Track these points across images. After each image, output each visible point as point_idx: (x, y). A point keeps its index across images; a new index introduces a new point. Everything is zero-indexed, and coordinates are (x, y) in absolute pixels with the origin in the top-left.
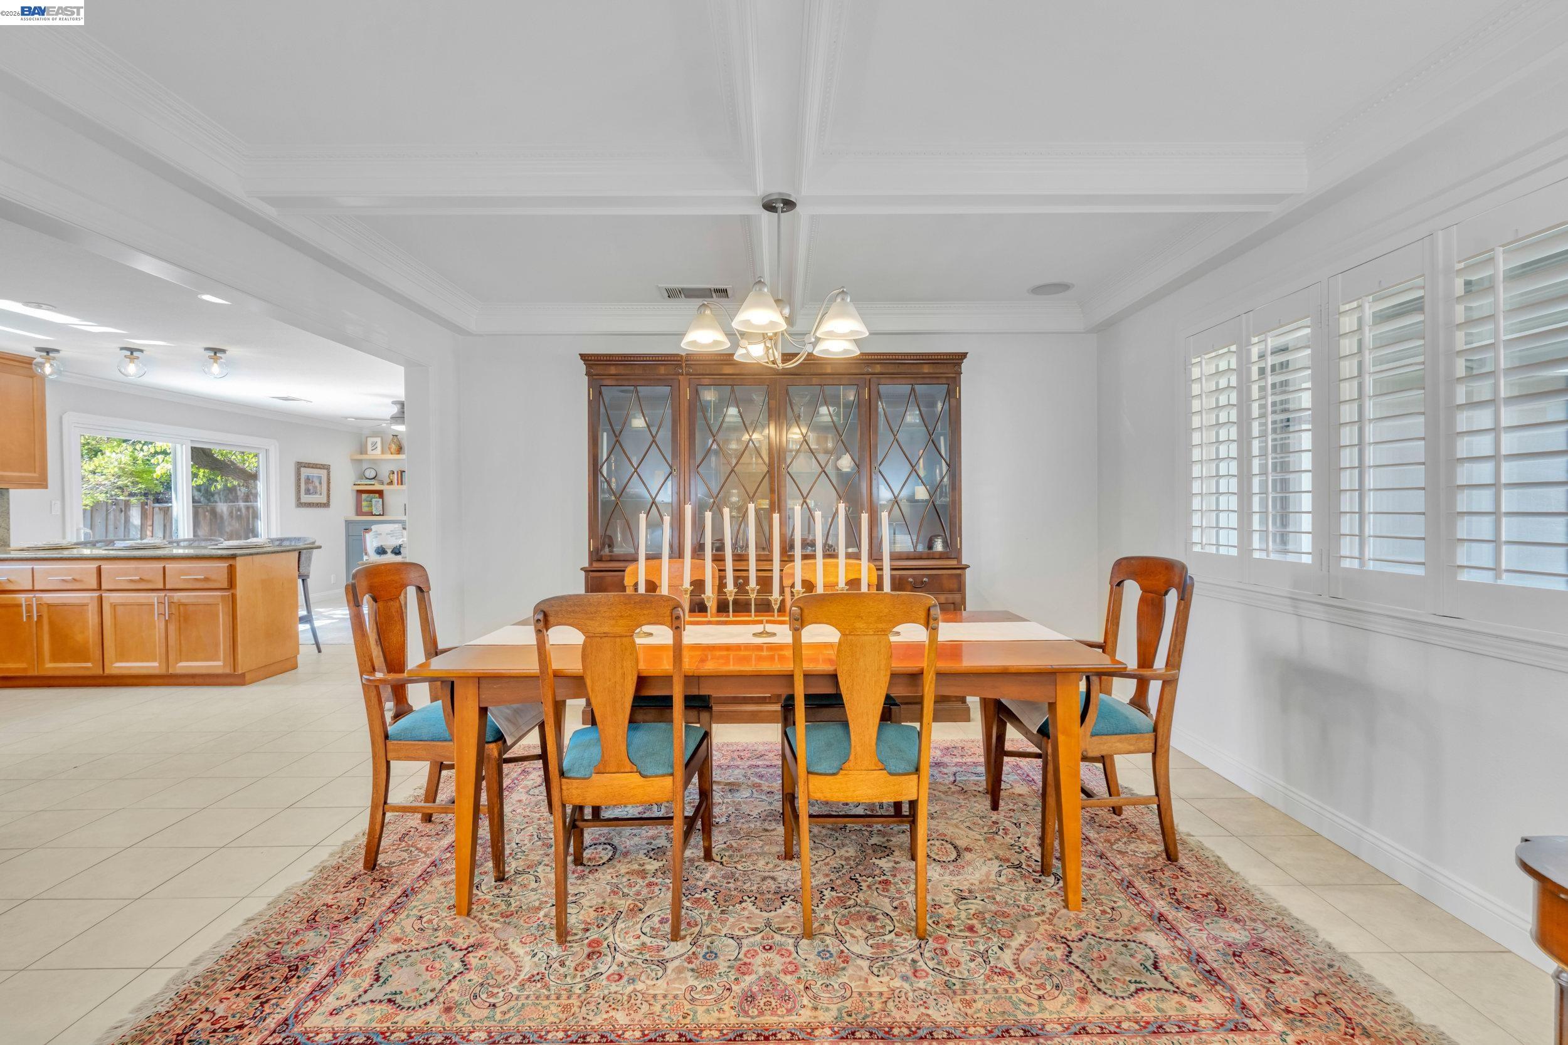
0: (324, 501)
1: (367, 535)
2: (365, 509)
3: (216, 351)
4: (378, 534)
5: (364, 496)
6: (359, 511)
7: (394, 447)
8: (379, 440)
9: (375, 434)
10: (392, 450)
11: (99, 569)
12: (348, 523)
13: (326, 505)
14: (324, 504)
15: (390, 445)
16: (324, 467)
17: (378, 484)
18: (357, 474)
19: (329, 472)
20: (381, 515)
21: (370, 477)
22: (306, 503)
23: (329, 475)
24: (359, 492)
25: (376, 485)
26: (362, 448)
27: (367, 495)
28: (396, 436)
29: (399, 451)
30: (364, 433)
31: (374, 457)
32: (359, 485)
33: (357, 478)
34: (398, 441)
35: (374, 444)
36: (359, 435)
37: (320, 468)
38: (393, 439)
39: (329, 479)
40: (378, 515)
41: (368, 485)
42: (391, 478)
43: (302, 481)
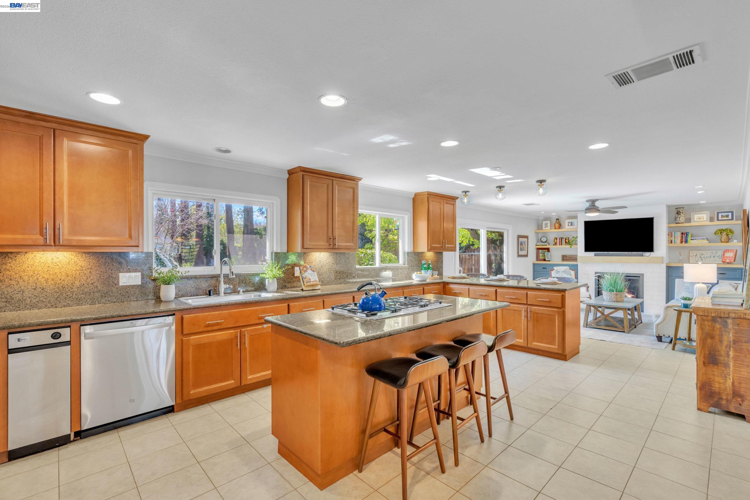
0: (526, 254)
1: (552, 272)
2: (541, 258)
3: (541, 182)
4: (558, 272)
5: (540, 251)
6: (538, 259)
7: (557, 225)
8: (549, 222)
9: (547, 219)
10: (557, 227)
11: (496, 290)
12: (534, 265)
13: (526, 256)
14: (526, 255)
15: (555, 224)
16: (527, 237)
17: (548, 245)
18: (538, 239)
19: (528, 239)
20: (549, 261)
21: (543, 241)
22: (520, 255)
23: (528, 241)
24: (538, 249)
25: (547, 245)
26: (540, 227)
27: (542, 250)
28: (558, 219)
29: (560, 227)
30: (541, 218)
31: (546, 231)
32: (539, 245)
33: (538, 242)
34: (559, 222)
35: (546, 224)
36: (538, 219)
37: (525, 238)
38: (556, 221)
39: (528, 243)
40: (548, 261)
41: (542, 245)
42: (556, 241)
43: (520, 244)
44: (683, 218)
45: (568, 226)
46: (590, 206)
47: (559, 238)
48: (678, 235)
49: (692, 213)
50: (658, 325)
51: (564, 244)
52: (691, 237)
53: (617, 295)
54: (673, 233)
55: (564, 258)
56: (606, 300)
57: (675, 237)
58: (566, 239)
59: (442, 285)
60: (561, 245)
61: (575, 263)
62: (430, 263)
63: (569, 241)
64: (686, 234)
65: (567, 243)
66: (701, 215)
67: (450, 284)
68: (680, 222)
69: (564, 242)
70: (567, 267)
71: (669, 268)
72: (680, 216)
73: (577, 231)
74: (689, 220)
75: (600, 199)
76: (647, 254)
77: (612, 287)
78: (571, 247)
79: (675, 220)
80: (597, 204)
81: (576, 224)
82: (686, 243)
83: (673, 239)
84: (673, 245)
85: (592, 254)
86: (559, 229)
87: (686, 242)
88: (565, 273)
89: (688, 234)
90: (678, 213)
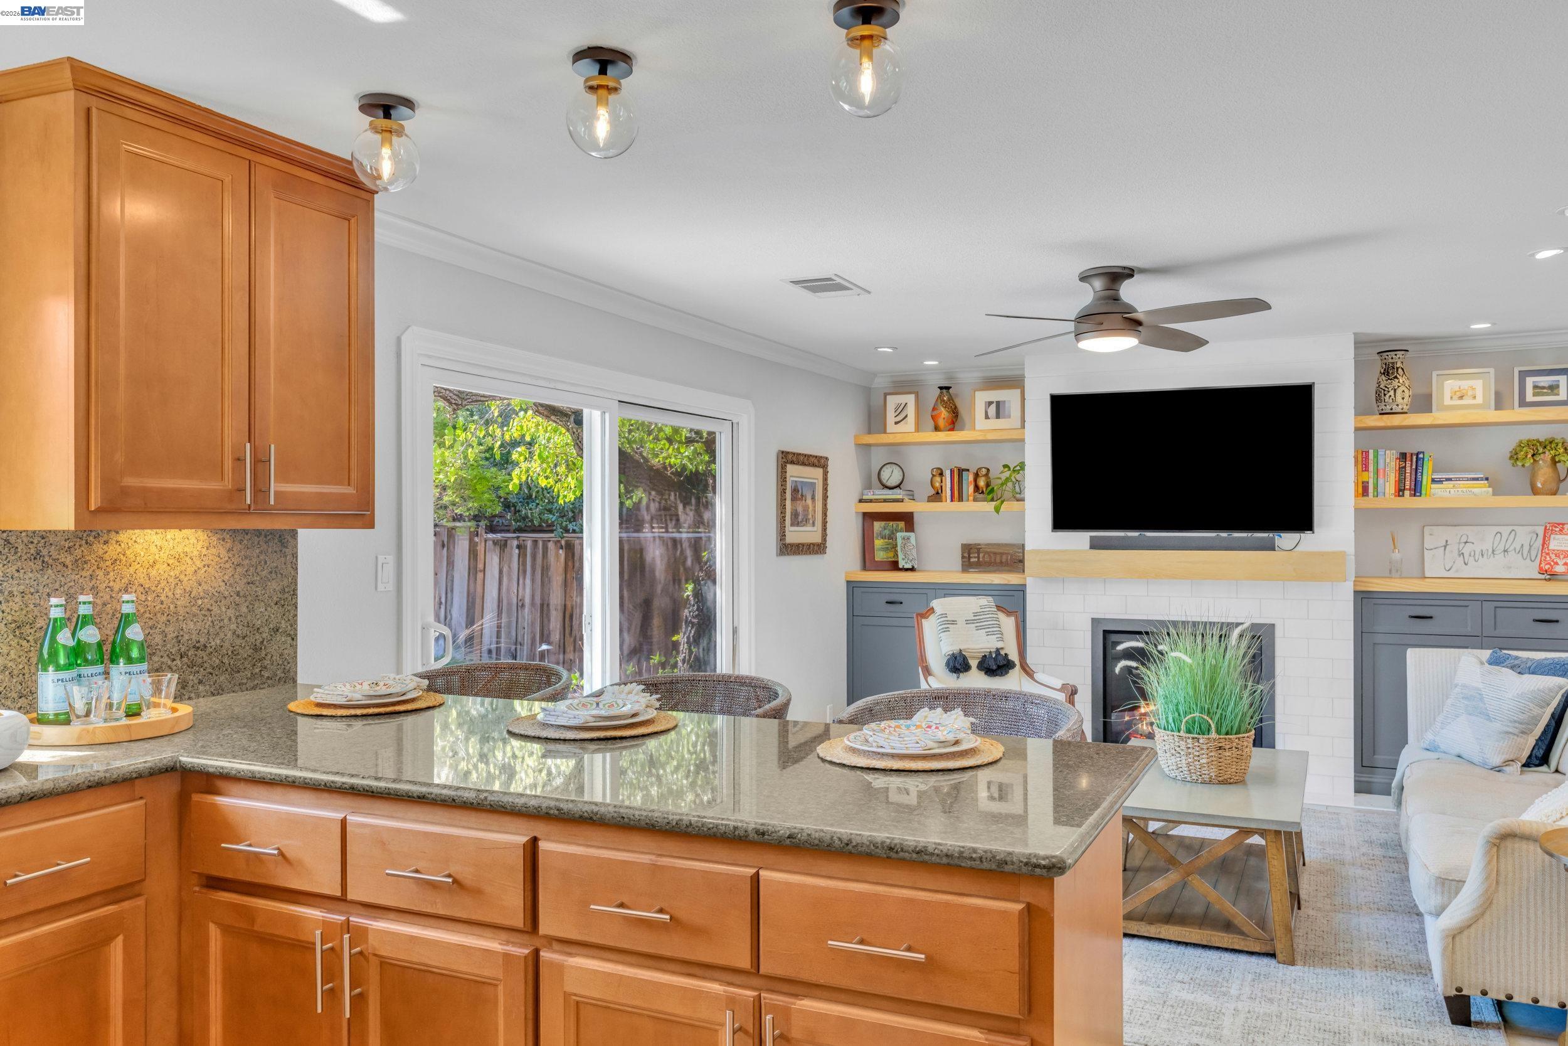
0: (817, 538)
1: (925, 623)
2: (880, 556)
5: (878, 526)
6: (868, 561)
7: (944, 413)
8: (910, 399)
9: (904, 385)
10: (941, 423)
11: (533, 845)
12: (853, 587)
13: (818, 549)
14: (819, 545)
15: (934, 409)
16: (820, 462)
17: (906, 498)
18: (869, 477)
19: (826, 473)
20: (912, 569)
21: (889, 484)
22: (792, 545)
23: (825, 479)
24: (869, 518)
25: (902, 501)
26: (874, 420)
27: (883, 523)
28: (948, 388)
29: (953, 423)
30: (880, 383)
31: (898, 439)
32: (871, 501)
33: (868, 486)
34: (951, 399)
35: (901, 409)
36: (870, 388)
37: (814, 465)
38: (940, 397)
39: (825, 489)
40: (907, 570)
41: (885, 501)
42: (937, 485)
43: (788, 495)
44: (1407, 393)
45: (987, 417)
46: (1099, 299)
47: (952, 471)
48: (1388, 460)
49: (1434, 374)
50: (1454, 938)
51: (971, 498)
52: (1434, 471)
53: (1220, 748)
54: (1371, 452)
55: (969, 557)
56: (1173, 775)
57: (1377, 471)
58: (977, 476)
59: (170, 787)
60: (961, 499)
61: (1012, 579)
62: (127, 609)
63: (988, 485)
64: (1414, 457)
65: (983, 492)
66: (1465, 384)
67: (220, 784)
68: (1396, 409)
69: (971, 488)
70: (984, 602)
71: (1363, 598)
72: (1395, 383)
73: (1023, 440)
74: (1424, 403)
75: (1142, 271)
76: (1286, 539)
77: (1202, 710)
78: (997, 510)
79: (1378, 399)
80: (1128, 291)
81: (1015, 411)
82: (1415, 495)
83: (1370, 477)
84: (1370, 502)
85: (1079, 540)
86: (952, 429)
87: (1416, 490)
88: (978, 628)
89: (1423, 459)
90: (1389, 371)
